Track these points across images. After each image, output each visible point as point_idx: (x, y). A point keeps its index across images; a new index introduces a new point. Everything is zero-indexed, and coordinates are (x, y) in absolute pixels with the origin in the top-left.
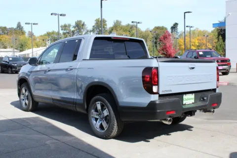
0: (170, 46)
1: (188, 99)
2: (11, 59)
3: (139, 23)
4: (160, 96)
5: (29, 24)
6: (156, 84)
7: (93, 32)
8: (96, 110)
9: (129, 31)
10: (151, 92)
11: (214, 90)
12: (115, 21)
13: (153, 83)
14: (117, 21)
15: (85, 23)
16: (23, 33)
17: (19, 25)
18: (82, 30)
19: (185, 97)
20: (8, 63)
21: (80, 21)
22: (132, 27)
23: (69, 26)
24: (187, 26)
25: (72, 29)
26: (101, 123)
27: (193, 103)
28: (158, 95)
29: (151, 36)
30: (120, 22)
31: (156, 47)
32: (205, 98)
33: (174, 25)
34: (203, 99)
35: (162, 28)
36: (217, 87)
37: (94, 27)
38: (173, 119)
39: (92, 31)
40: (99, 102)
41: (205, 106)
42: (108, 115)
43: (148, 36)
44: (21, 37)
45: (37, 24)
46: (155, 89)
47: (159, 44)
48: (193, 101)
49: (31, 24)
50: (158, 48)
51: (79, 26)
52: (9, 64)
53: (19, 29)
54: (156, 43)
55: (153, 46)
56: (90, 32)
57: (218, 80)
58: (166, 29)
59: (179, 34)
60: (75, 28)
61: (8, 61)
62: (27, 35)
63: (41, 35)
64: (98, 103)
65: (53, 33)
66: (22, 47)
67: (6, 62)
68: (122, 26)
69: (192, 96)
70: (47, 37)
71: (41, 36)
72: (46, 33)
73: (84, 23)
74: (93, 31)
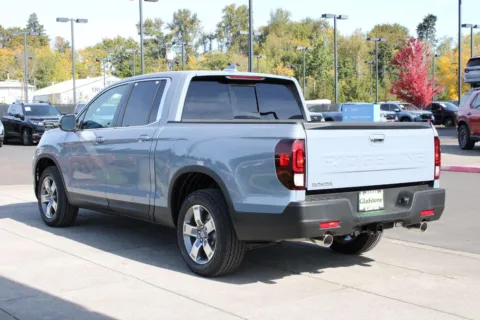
0: (419, 77)
1: (369, 201)
2: (28, 109)
3: (340, 17)
4: (309, 193)
5: (65, 20)
6: (302, 170)
7: (219, 40)
8: (193, 223)
9: (310, 38)
10: (291, 186)
11: (430, 184)
12: (275, 12)
13: (294, 168)
14: (280, 12)
15: (198, 17)
16: (43, 42)
17: (33, 23)
18: (191, 34)
19: (363, 196)
20: (23, 118)
21: (186, 12)
22: (316, 27)
23: (159, 23)
24: (464, 26)
25: (166, 32)
26: (202, 247)
27: (381, 209)
28: (304, 192)
29: (365, 49)
30: (287, 14)
31: (381, 76)
32: (407, 199)
33: (426, 21)
34: (403, 200)
35: (394, 30)
36: (436, 178)
37: (219, 26)
38: (335, 238)
39: (216, 36)
40: (198, 206)
41: (405, 214)
42: (213, 231)
43: (359, 48)
44: (39, 53)
45: (85, 21)
46: (298, 180)
47: (387, 69)
48: (381, 205)
49: (72, 20)
50: (386, 80)
51: (184, 23)
52: (25, 121)
53: (34, 32)
54: (380, 67)
55: (373, 75)
56: (211, 38)
57: (438, 163)
58: (405, 31)
59: (438, 44)
60: (172, 28)
61: (22, 114)
62: (52, 45)
63: (87, 46)
64: (196, 208)
65: (119, 41)
66: (41, 78)
67: (17, 116)
68: (292, 24)
69: (379, 195)
70: (102, 52)
71: (89, 49)
72: (100, 41)
73: (195, 16)
74: (218, 36)
